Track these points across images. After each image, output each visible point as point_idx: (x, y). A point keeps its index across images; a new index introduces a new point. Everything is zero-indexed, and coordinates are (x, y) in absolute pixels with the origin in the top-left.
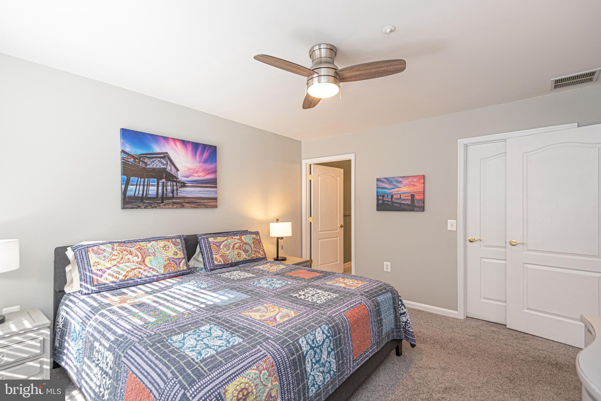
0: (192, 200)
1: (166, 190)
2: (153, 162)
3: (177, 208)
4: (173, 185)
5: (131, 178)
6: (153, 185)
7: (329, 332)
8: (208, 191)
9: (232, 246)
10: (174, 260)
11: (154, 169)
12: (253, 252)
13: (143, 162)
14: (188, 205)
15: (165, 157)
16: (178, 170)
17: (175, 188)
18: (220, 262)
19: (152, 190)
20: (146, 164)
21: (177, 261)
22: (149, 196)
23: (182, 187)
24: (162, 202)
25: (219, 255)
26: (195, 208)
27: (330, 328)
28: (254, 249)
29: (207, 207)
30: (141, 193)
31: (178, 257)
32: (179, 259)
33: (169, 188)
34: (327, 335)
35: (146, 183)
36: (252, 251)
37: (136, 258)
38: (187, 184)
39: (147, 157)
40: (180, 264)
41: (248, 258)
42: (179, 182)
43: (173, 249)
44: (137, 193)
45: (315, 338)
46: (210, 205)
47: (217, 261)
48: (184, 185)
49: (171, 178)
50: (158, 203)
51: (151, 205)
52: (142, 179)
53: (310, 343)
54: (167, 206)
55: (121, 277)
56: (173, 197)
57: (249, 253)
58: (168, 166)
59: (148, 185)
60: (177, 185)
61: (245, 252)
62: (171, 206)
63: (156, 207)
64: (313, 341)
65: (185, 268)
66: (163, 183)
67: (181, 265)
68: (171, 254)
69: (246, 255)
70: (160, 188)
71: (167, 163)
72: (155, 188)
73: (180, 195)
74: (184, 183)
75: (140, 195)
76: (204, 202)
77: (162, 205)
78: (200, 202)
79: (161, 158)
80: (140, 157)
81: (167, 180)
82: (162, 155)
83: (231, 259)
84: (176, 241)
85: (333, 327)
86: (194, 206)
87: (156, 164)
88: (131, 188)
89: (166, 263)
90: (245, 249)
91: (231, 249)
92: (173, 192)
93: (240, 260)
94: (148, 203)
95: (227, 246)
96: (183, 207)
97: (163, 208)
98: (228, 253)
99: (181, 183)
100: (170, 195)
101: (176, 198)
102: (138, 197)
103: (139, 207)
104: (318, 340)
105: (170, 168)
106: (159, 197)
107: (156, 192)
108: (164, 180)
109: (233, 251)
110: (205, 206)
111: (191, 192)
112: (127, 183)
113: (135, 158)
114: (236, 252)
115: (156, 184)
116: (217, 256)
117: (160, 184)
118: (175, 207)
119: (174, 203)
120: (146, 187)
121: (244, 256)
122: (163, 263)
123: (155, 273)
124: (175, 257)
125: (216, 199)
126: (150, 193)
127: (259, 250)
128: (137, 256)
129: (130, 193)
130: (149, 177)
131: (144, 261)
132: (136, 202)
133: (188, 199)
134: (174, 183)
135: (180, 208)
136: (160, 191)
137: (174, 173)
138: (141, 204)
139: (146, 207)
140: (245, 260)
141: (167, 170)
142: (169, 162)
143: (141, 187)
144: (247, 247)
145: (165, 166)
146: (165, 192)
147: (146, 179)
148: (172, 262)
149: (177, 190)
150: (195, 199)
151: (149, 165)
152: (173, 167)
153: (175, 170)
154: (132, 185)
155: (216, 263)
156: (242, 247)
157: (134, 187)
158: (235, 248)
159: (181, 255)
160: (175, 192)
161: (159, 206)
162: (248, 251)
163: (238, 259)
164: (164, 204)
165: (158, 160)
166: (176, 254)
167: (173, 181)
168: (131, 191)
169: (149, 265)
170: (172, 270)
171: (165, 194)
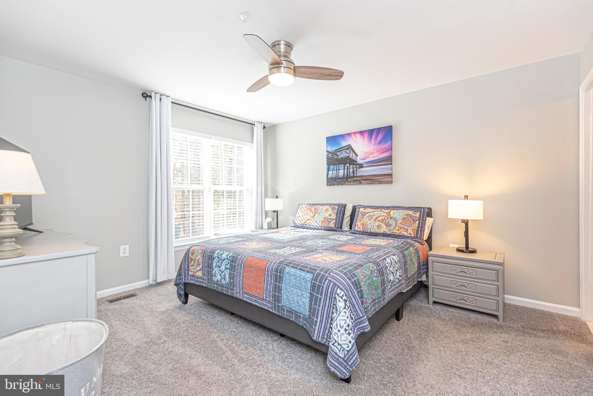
0: (368, 177)
1: (349, 171)
2: (342, 153)
3: (356, 184)
4: (354, 167)
5: (330, 166)
6: (341, 169)
7: (230, 257)
8: (382, 169)
9: (375, 218)
10: (328, 219)
11: (342, 158)
12: (397, 228)
13: (336, 155)
14: (364, 182)
15: (349, 148)
16: (357, 155)
17: (355, 169)
18: (360, 228)
19: (341, 173)
20: (338, 156)
21: (329, 221)
22: (339, 177)
23: (360, 168)
24: (347, 181)
25: (361, 223)
26: (370, 184)
27: (232, 256)
28: (399, 225)
29: (381, 183)
30: (335, 175)
31: (332, 217)
32: (331, 219)
33: (351, 170)
34: (227, 258)
35: (338, 169)
36: (396, 226)
37: (312, 214)
38: (364, 165)
39: (338, 151)
40: (330, 222)
41: (388, 232)
42: (358, 165)
43: (330, 211)
44: (333, 175)
45: (222, 254)
46: (383, 181)
47: (357, 227)
48: (361, 166)
49: (352, 162)
50: (345, 181)
51: (340, 183)
52: (336, 166)
53: (219, 255)
54: (349, 183)
55: (303, 223)
56: (354, 177)
57: (391, 228)
58: (351, 154)
59: (339, 170)
60: (356, 167)
61: (387, 226)
62: (352, 183)
63: (343, 184)
64: (221, 255)
65: (333, 226)
66: (348, 166)
67: (331, 224)
68: (327, 215)
69: (387, 229)
70: (346, 171)
71: (350, 152)
72: (343, 171)
73: (358, 174)
74: (362, 165)
75: (335, 177)
76: (379, 179)
77: (347, 182)
78: (375, 179)
79: (346, 149)
80: (335, 152)
81: (350, 164)
82: (347, 147)
83: (370, 228)
84: (334, 207)
85: (234, 257)
86: (369, 182)
87: (343, 155)
88: (330, 172)
89: (323, 220)
90: (388, 223)
91: (373, 220)
92: (353, 173)
93: (380, 232)
94: (339, 181)
95: (370, 217)
96: (361, 183)
97: (347, 185)
98: (368, 222)
99: (359, 165)
100: (352, 175)
101: (356, 177)
102: (334, 178)
103: (334, 185)
104: (222, 256)
105: (351, 155)
106: (345, 177)
107: (343, 173)
108: (348, 165)
109: (374, 222)
110: (379, 182)
111: (367, 171)
112: (328, 170)
113: (332, 153)
114: (377, 224)
115: (343, 168)
116: (359, 223)
117: (346, 168)
118: (355, 184)
119: (354, 181)
120: (337, 171)
121: (384, 229)
122: (322, 219)
123: (317, 225)
124: (329, 217)
125: (391, 175)
126: (340, 174)
127: (407, 227)
128: (313, 213)
129: (330, 176)
130: (339, 164)
131: (314, 216)
132: (332, 182)
133: (364, 177)
134: (355, 166)
135: (359, 184)
136: (346, 173)
137: (355, 159)
138: (335, 183)
139: (338, 185)
140: (384, 233)
141: (350, 157)
142: (351, 151)
143: (335, 171)
144: (392, 222)
145: (348, 155)
146: (349, 173)
147: (338, 166)
148: (326, 220)
149: (356, 170)
150: (371, 177)
151: (339, 156)
152: (354, 154)
153: (355, 156)
154: (331, 171)
155: (356, 228)
156: (386, 220)
157: (332, 172)
158: (377, 220)
159: (334, 217)
160: (355, 172)
161: (345, 183)
162: (390, 225)
163: (377, 231)
164: (348, 181)
165: (345, 152)
166: (330, 215)
167: (354, 164)
168: (330, 174)
169: (316, 220)
170: (325, 225)
171: (348, 175)
